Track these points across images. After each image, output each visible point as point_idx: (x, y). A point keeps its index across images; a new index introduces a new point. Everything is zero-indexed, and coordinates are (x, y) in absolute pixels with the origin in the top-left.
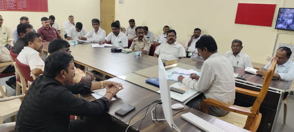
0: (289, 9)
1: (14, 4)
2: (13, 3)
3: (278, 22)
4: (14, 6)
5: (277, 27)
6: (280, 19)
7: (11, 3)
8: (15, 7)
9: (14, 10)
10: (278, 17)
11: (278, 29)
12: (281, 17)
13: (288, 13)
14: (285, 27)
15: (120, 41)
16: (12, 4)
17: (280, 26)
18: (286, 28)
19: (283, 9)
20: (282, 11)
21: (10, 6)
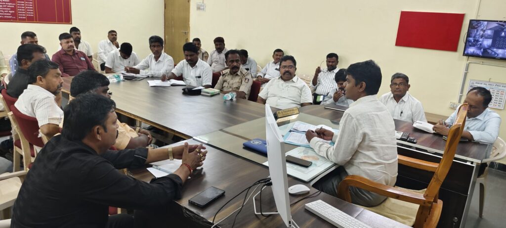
0: (486, 23)
1: (11, 10)
2: (9, 8)
3: (468, 44)
4: (12, 13)
5: (466, 53)
6: (471, 39)
7: (7, 7)
8: (12, 15)
9: (12, 20)
10: (469, 35)
11: (469, 55)
12: (473, 35)
13: (485, 29)
14: (479, 52)
15: (198, 75)
16: (9, 10)
17: (471, 50)
18: (481, 54)
19: (475, 22)
20: (474, 24)
21: (5, 13)
